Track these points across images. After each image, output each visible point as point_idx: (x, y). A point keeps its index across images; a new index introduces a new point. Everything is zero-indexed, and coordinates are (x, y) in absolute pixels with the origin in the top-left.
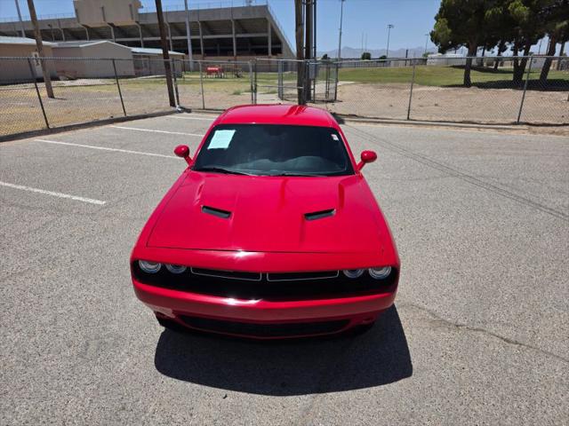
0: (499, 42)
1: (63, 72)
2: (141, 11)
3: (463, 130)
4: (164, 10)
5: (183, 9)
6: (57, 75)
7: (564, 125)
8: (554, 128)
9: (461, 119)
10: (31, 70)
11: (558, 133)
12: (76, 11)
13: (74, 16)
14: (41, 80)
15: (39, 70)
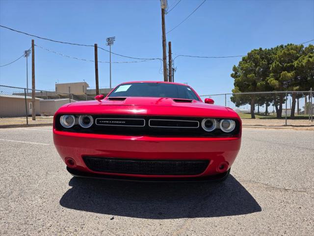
0: (266, 102)
1: (43, 113)
2: (88, 89)
3: (257, 129)
4: (100, 88)
5: (109, 88)
6: (40, 114)
7: (312, 126)
8: (307, 127)
9: (255, 124)
10: (27, 112)
11: (309, 130)
12: (56, 88)
13: (55, 90)
14: (30, 116)
15: (31, 111)
